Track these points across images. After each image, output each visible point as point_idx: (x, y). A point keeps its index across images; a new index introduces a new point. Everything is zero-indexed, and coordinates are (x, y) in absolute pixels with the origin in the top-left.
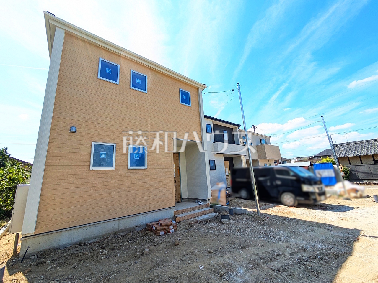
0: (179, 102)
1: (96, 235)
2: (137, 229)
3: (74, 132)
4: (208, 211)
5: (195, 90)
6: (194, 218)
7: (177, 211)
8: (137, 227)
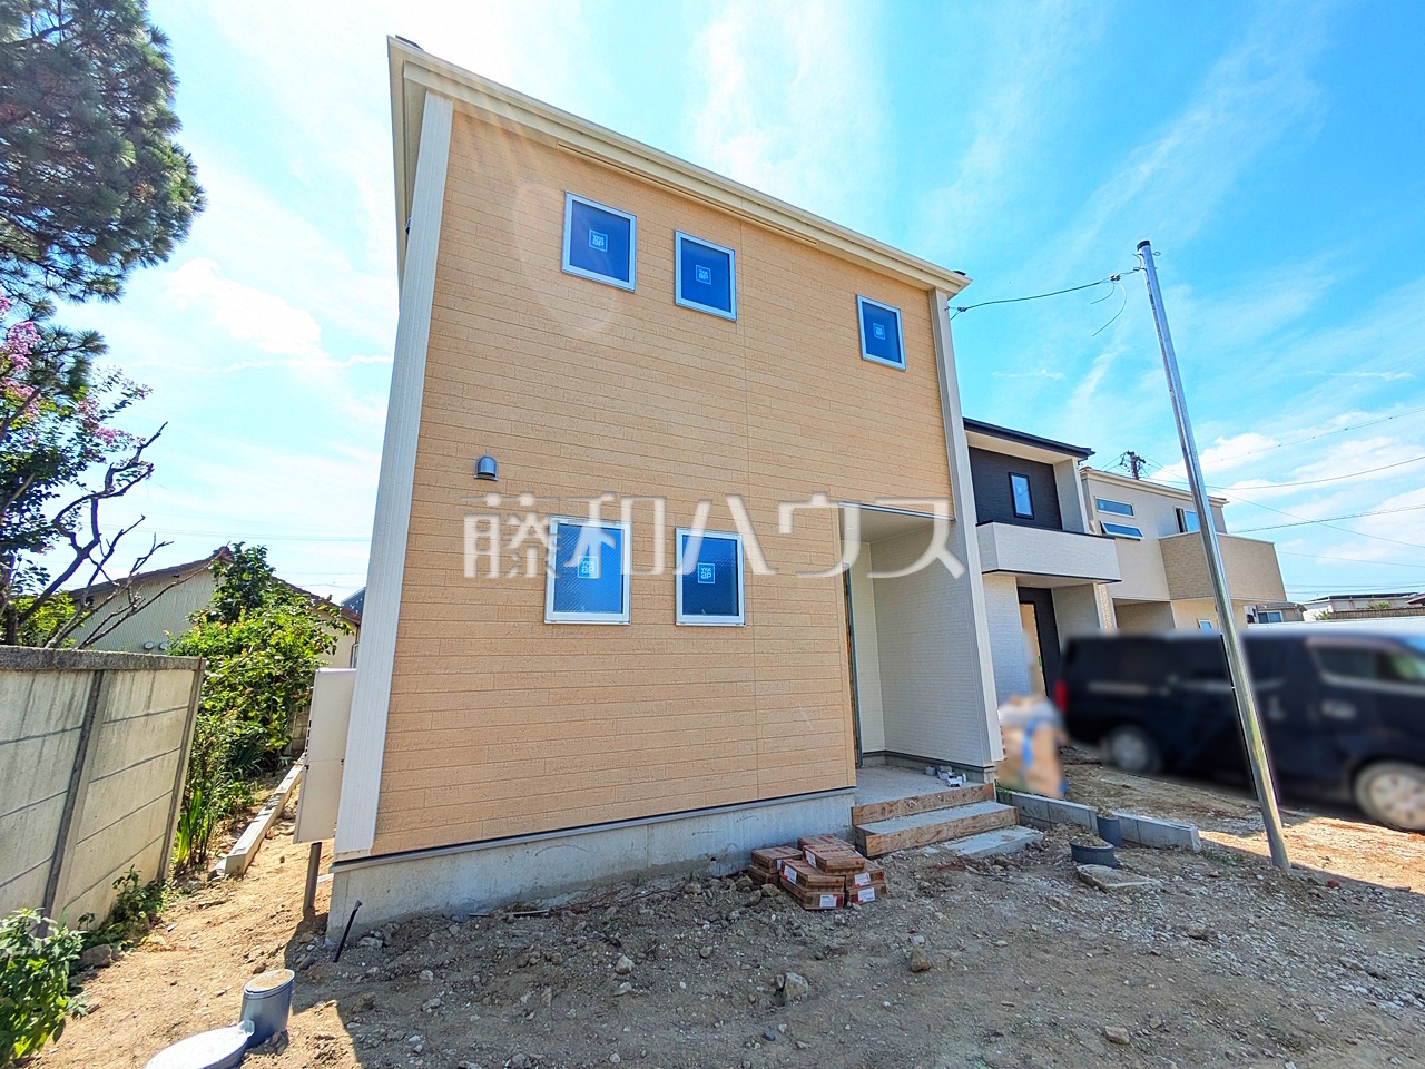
0: (857, 352)
1: (569, 879)
2: (713, 868)
3: (490, 477)
4: (993, 819)
5: (921, 298)
6: (940, 842)
7: (862, 808)
8: (713, 859)
